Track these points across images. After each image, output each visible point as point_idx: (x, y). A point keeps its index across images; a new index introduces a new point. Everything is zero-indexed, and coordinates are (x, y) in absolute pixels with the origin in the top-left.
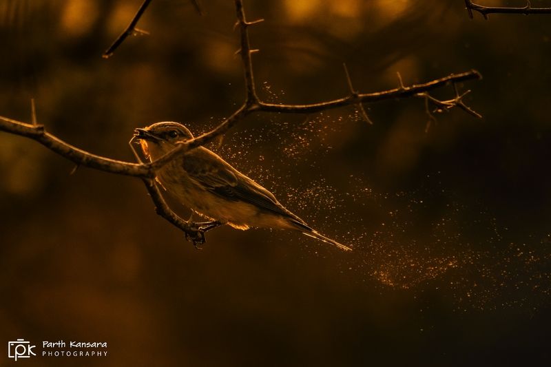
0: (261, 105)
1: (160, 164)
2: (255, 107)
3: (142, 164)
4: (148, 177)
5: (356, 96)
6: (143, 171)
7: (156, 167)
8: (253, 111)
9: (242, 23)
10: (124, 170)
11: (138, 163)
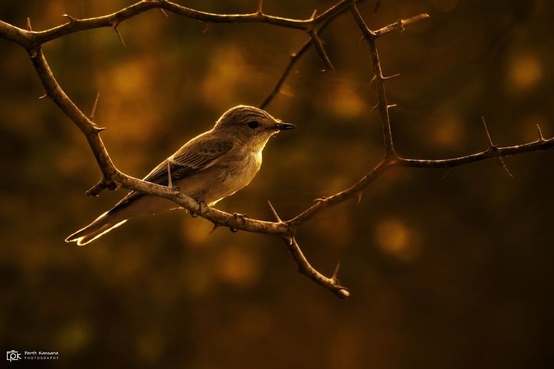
0: (399, 160)
1: (299, 222)
2: (393, 162)
3: (281, 222)
4: (287, 235)
5: (495, 149)
6: (282, 229)
7: (295, 224)
8: (391, 166)
9: (379, 77)
10: (263, 228)
11: (277, 222)
